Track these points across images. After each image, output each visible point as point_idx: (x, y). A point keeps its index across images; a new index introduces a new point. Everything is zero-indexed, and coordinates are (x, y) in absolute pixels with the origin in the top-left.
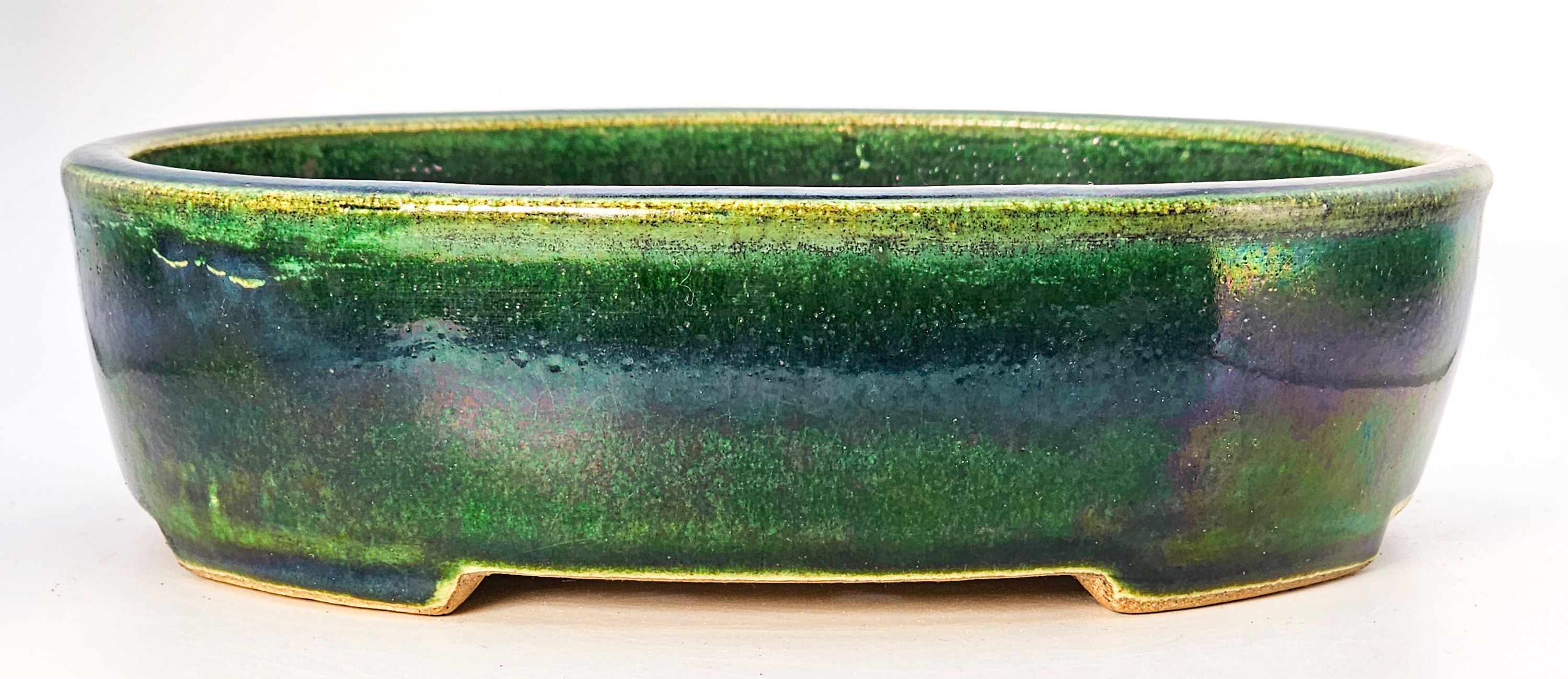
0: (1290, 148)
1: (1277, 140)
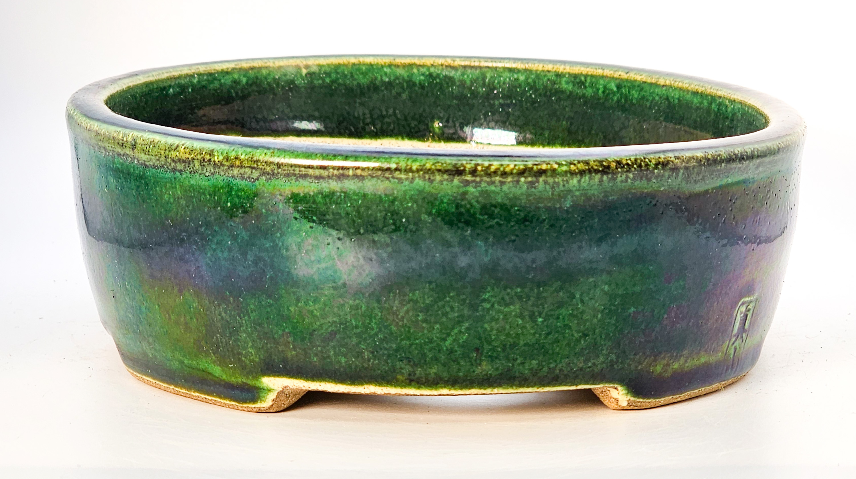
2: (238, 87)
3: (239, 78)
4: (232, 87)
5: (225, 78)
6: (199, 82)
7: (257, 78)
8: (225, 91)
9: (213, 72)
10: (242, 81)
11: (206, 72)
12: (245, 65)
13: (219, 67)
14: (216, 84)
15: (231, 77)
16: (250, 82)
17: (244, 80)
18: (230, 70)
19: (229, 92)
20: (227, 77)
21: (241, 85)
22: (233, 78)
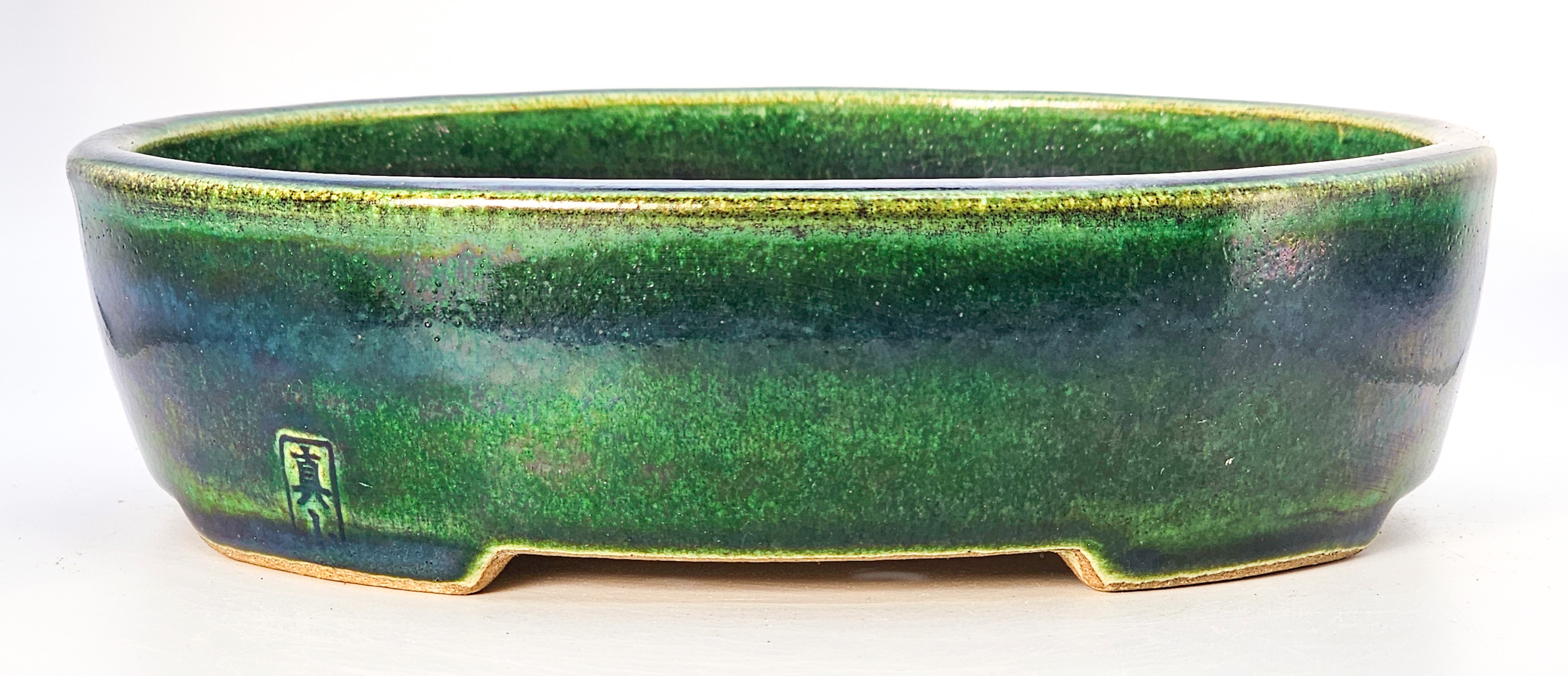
2: (1249, 145)
3: (1251, 131)
4: (1238, 143)
5: (1227, 127)
6: (1171, 124)
7: (1281, 136)
8: (1228, 148)
9: (1203, 113)
10: (1256, 137)
11: (1189, 113)
12: (1264, 112)
13: (1217, 109)
14: (1209, 135)
15: (1237, 126)
16: (1269, 141)
17: (1260, 136)
18: (1235, 115)
19: (1233, 149)
20: (1231, 126)
21: (1255, 142)
22: (1240, 128)
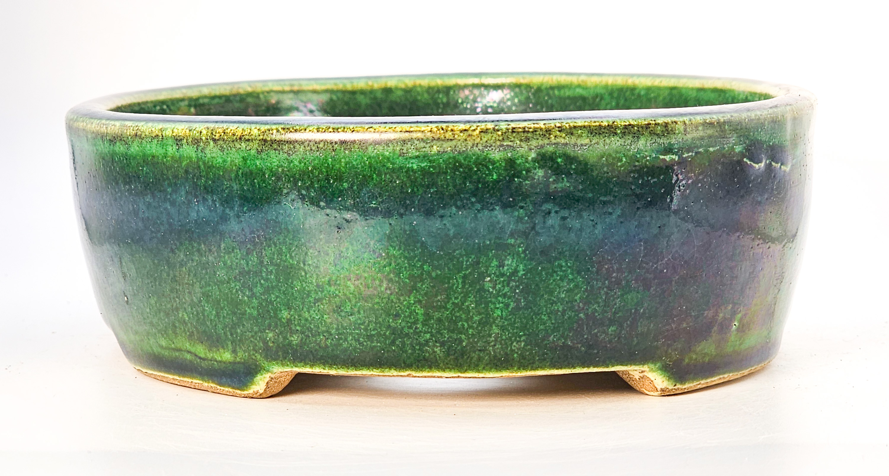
0: (250, 94)
1: (242, 91)
